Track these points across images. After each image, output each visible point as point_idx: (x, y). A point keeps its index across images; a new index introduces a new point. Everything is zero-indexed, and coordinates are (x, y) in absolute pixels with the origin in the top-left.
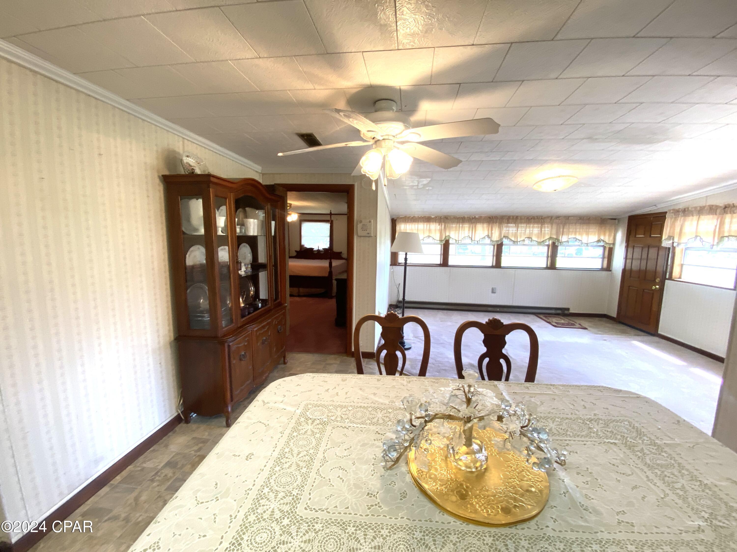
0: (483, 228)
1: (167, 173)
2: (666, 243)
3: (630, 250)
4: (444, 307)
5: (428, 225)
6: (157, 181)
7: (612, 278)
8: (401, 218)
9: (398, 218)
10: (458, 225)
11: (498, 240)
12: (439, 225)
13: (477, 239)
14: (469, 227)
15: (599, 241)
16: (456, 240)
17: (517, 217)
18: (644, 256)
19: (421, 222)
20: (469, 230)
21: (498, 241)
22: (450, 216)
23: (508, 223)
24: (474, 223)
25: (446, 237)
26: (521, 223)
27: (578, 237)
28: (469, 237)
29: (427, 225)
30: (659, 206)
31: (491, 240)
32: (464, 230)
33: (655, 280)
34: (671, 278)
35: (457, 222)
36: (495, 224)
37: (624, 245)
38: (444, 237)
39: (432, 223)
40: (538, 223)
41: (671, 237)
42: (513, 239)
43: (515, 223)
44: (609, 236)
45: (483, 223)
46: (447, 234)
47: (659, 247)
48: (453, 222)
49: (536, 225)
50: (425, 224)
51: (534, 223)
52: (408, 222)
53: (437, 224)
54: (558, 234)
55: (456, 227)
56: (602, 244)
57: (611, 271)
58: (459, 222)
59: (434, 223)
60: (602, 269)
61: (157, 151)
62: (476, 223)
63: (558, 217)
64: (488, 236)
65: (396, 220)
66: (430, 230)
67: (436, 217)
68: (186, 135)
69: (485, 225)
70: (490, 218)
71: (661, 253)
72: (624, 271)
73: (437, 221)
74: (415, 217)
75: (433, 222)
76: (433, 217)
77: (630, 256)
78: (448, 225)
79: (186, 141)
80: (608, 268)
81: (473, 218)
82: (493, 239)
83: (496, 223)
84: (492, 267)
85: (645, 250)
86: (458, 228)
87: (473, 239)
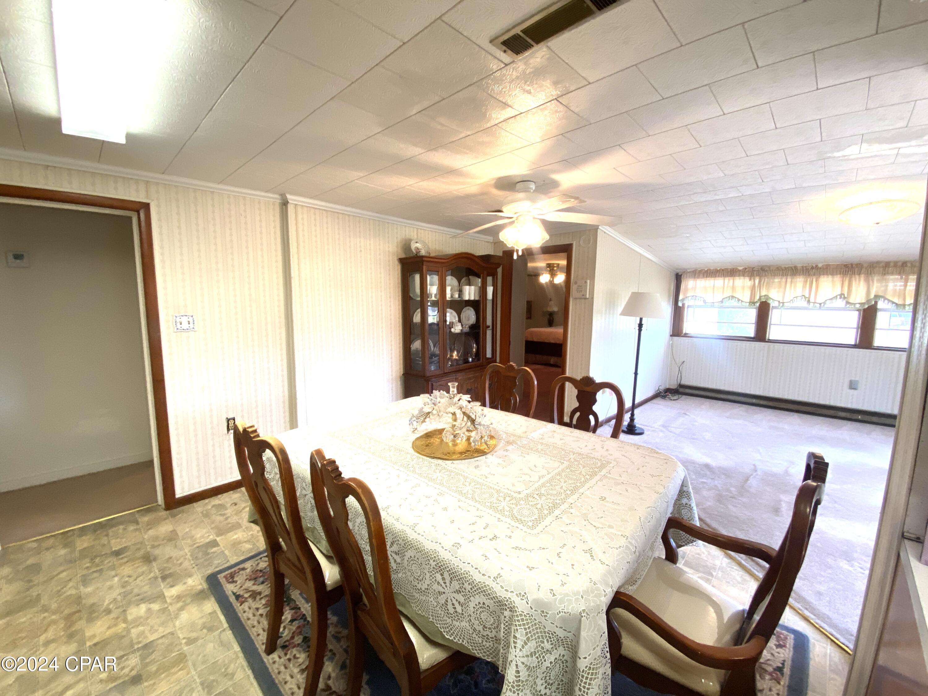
0: (833, 282)
1: (403, 256)
5: (731, 281)
6: (397, 263)
8: (689, 272)
9: (684, 272)
10: (784, 280)
11: (863, 301)
12: (750, 280)
13: (820, 300)
14: (806, 282)
16: (779, 302)
19: (719, 276)
20: (804, 287)
21: (864, 304)
22: (769, 267)
23: (885, 273)
24: (814, 275)
25: (760, 297)
28: (805, 298)
29: (729, 280)
31: (849, 303)
32: (795, 287)
35: (783, 275)
36: (857, 276)
38: (757, 298)
39: (737, 278)
45: (832, 274)
46: (764, 293)
48: (775, 275)
50: (727, 279)
52: (698, 277)
53: (747, 279)
55: (780, 282)
58: (787, 275)
59: (742, 277)
61: (397, 242)
62: (820, 275)
64: (842, 296)
65: (681, 275)
66: (733, 288)
67: (746, 269)
68: (419, 226)
69: (837, 278)
70: (846, 266)
73: (746, 274)
74: (710, 270)
75: (739, 276)
76: (740, 268)
78: (766, 280)
79: (419, 230)
81: (812, 268)
82: (851, 300)
83: (859, 274)
84: (855, 346)
86: (783, 284)
87: (812, 300)
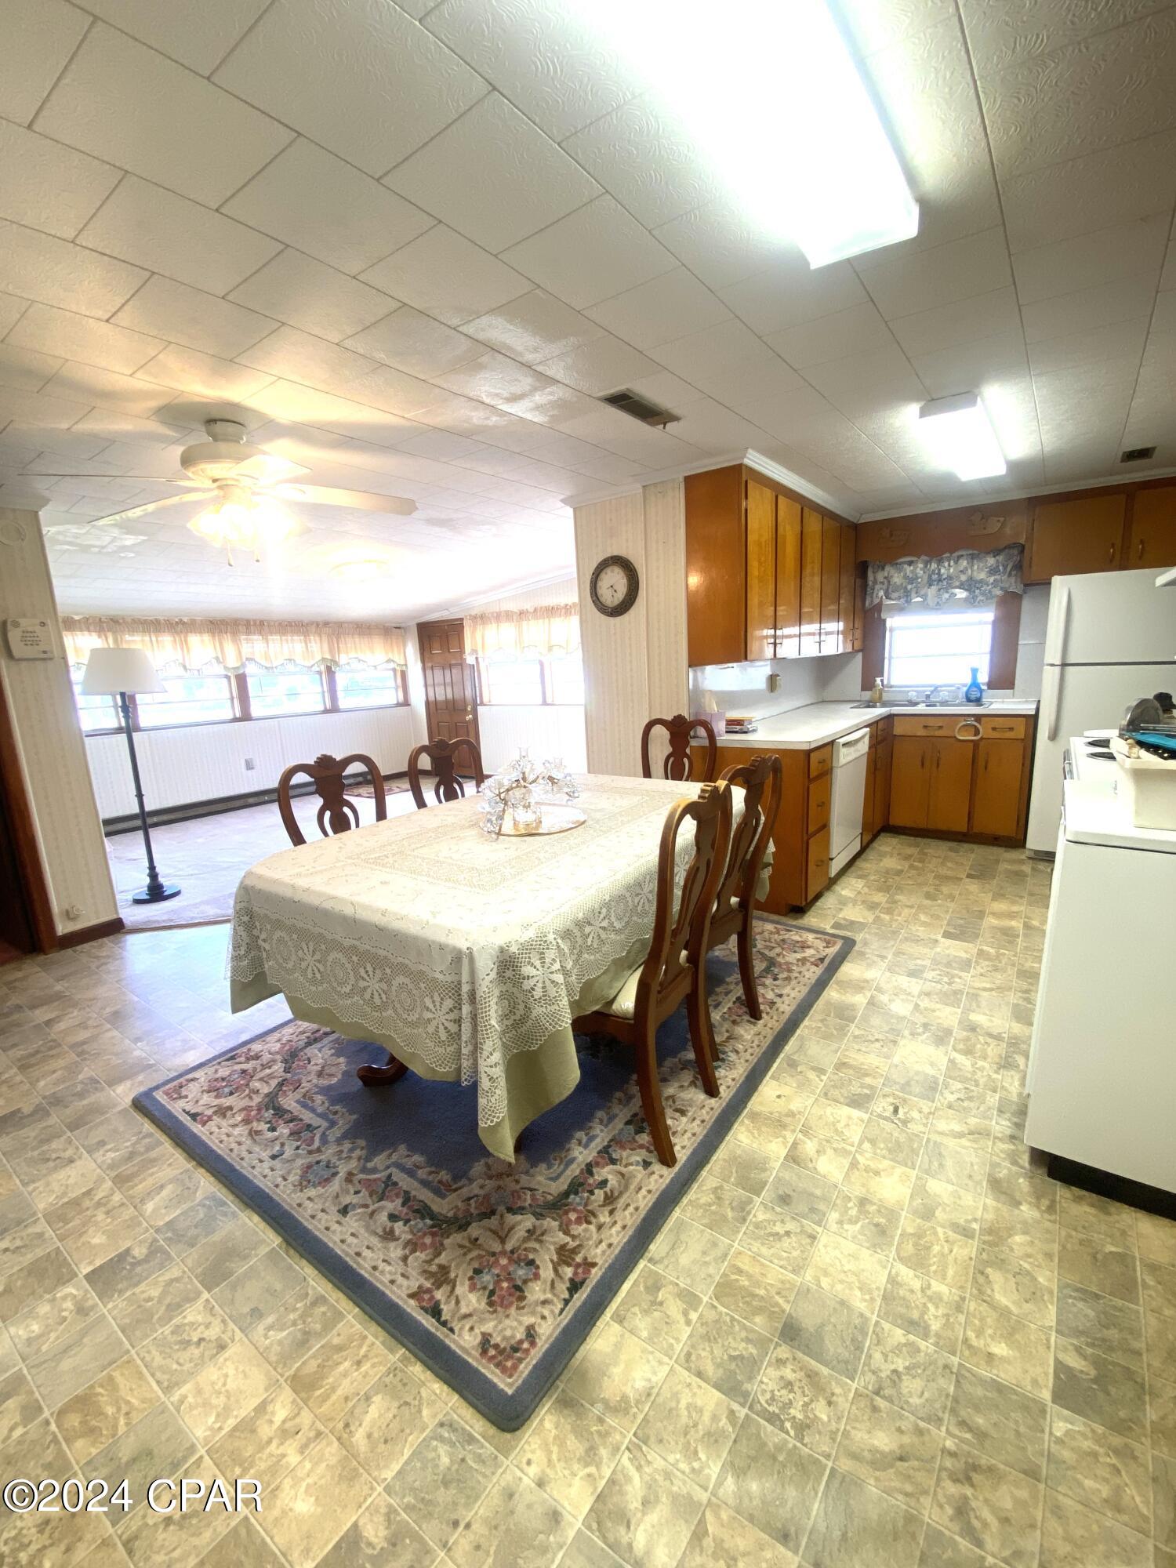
0: (203, 642)
2: (470, 660)
3: (429, 673)
4: (165, 818)
7: (413, 715)
10: (147, 638)
11: (235, 666)
13: (195, 666)
15: (389, 661)
17: (262, 623)
18: (448, 680)
20: (174, 647)
21: (236, 669)
22: (122, 619)
23: (248, 633)
24: (182, 632)
26: (271, 633)
27: (361, 656)
28: (179, 663)
30: (453, 610)
31: (226, 668)
33: (466, 710)
34: (482, 704)
35: (144, 631)
36: (225, 635)
37: (419, 665)
40: (298, 633)
41: (474, 651)
42: (263, 662)
43: (260, 634)
44: (399, 653)
45: (201, 632)
47: (461, 664)
48: (133, 629)
49: (295, 638)
51: (293, 633)
54: (331, 651)
56: (392, 665)
57: (409, 705)
58: (150, 631)
60: (399, 705)
62: (187, 632)
63: (326, 624)
64: (217, 659)
69: (206, 637)
70: (211, 623)
71: (467, 672)
72: (428, 703)
77: (430, 681)
78: (122, 635)
80: (406, 703)
81: (178, 623)
82: (227, 666)
83: (226, 633)
84: (236, 720)
85: (447, 672)
87: (187, 667)
